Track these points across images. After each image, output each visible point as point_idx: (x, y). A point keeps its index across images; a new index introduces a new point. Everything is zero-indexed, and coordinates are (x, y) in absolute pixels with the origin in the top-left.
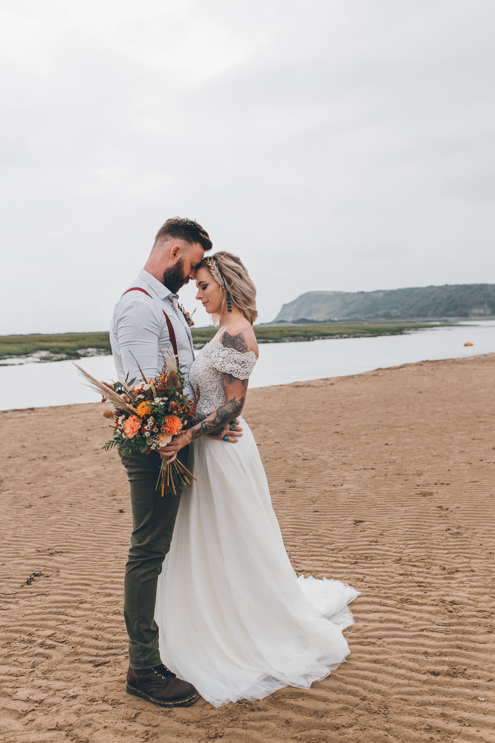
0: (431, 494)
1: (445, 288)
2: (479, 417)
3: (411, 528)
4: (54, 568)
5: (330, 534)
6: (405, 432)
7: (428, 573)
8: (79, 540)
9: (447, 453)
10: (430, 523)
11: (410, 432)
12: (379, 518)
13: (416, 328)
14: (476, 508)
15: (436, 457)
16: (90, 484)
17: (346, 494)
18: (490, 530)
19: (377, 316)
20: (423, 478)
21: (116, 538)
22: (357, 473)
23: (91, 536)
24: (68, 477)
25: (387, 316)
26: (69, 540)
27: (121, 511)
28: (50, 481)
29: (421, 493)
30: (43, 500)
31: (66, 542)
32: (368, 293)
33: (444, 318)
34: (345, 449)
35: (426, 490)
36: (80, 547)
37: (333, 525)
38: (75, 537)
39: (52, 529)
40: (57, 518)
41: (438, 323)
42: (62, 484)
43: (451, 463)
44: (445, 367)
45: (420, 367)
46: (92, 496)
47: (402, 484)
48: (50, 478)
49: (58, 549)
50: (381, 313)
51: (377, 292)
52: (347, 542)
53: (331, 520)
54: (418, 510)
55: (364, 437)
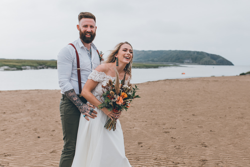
0: (169, 132)
1: (175, 51)
2: (187, 102)
3: (161, 146)
4: (7, 162)
5: (128, 148)
6: (159, 107)
7: (167, 164)
8: (19, 149)
9: (175, 116)
10: (168, 144)
11: (161, 107)
12: (148, 142)
13: (164, 66)
14: (186, 138)
15: (171, 118)
16: (25, 125)
17: (135, 131)
18: (191, 147)
19: (149, 61)
20: (166, 126)
21: (36, 149)
22: (140, 123)
23: (24, 148)
24: (15, 122)
25: (153, 61)
26: (14, 150)
27: (39, 137)
28: (6, 123)
29: (165, 132)
30: (3, 132)
31: (13, 150)
32: (146, 51)
33: (175, 63)
34: (135, 113)
35: (167, 130)
36: (19, 153)
37: (129, 144)
38: (17, 148)
39: (6, 145)
40: (9, 139)
41: (172, 65)
42: (12, 125)
43: (176, 120)
44: (174, 82)
45: (165, 82)
46: (26, 130)
47: (158, 128)
48: (6, 122)
49: (9, 154)
50: (150, 59)
51: (149, 51)
52: (135, 151)
53: (129, 142)
54: (164, 139)
55: (143, 109)
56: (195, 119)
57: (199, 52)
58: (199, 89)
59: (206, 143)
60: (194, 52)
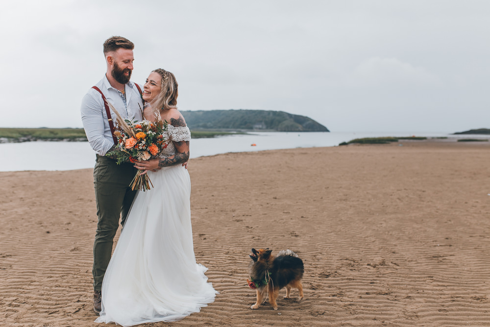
0: (242, 220)
1: (240, 111)
2: (264, 182)
4: (8, 264)
6: (222, 189)
7: (245, 259)
9: (248, 201)
10: (243, 234)
11: (226, 190)
12: (213, 233)
13: (223, 135)
14: (267, 227)
15: (242, 202)
18: (276, 237)
19: (198, 126)
20: (236, 213)
22: (197, 210)
24: (5, 214)
25: (205, 127)
26: (15, 249)
27: (48, 232)
29: (236, 220)
31: (13, 250)
33: (239, 130)
35: (238, 218)
38: (18, 247)
40: (3, 237)
41: (235, 132)
43: (251, 205)
44: (241, 156)
45: (227, 156)
46: (25, 224)
47: (224, 216)
49: (8, 254)
50: (201, 124)
54: (235, 229)
55: (199, 192)
56: (278, 203)
57: (276, 112)
58: (280, 165)
59: (296, 232)
60: (269, 112)
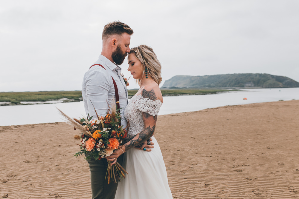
0: (241, 171)
1: (234, 75)
2: (257, 132)
3: (234, 190)
5: (193, 191)
6: (223, 138)
8: (71, 189)
9: (245, 149)
10: (243, 187)
11: (226, 139)
12: (217, 183)
13: (222, 91)
14: (265, 179)
15: (240, 151)
16: (79, 160)
17: (199, 169)
18: (275, 192)
19: (205, 86)
20: (236, 162)
21: (88, 189)
22: (203, 158)
23: (76, 188)
24: (69, 156)
25: (209, 86)
26: (66, 190)
28: (60, 158)
29: (236, 170)
30: (56, 167)
31: (64, 190)
32: (201, 76)
33: (234, 88)
34: (196, 146)
35: (238, 168)
36: (71, 194)
37: (194, 186)
38: (68, 188)
39: (58, 183)
40: (62, 177)
41: (231, 90)
42: (66, 159)
44: (237, 109)
45: (226, 109)
46: (79, 166)
47: (226, 165)
48: (60, 156)
49: (60, 194)
50: (206, 85)
51: (205, 76)
52: (202, 196)
53: (194, 184)
54: (236, 180)
55: (205, 140)
56: (271, 153)
58: (268, 116)
59: (294, 188)
